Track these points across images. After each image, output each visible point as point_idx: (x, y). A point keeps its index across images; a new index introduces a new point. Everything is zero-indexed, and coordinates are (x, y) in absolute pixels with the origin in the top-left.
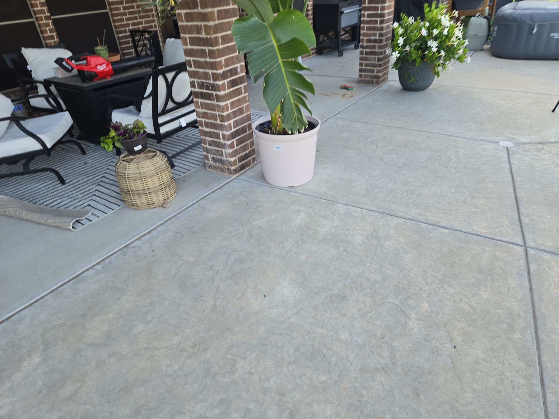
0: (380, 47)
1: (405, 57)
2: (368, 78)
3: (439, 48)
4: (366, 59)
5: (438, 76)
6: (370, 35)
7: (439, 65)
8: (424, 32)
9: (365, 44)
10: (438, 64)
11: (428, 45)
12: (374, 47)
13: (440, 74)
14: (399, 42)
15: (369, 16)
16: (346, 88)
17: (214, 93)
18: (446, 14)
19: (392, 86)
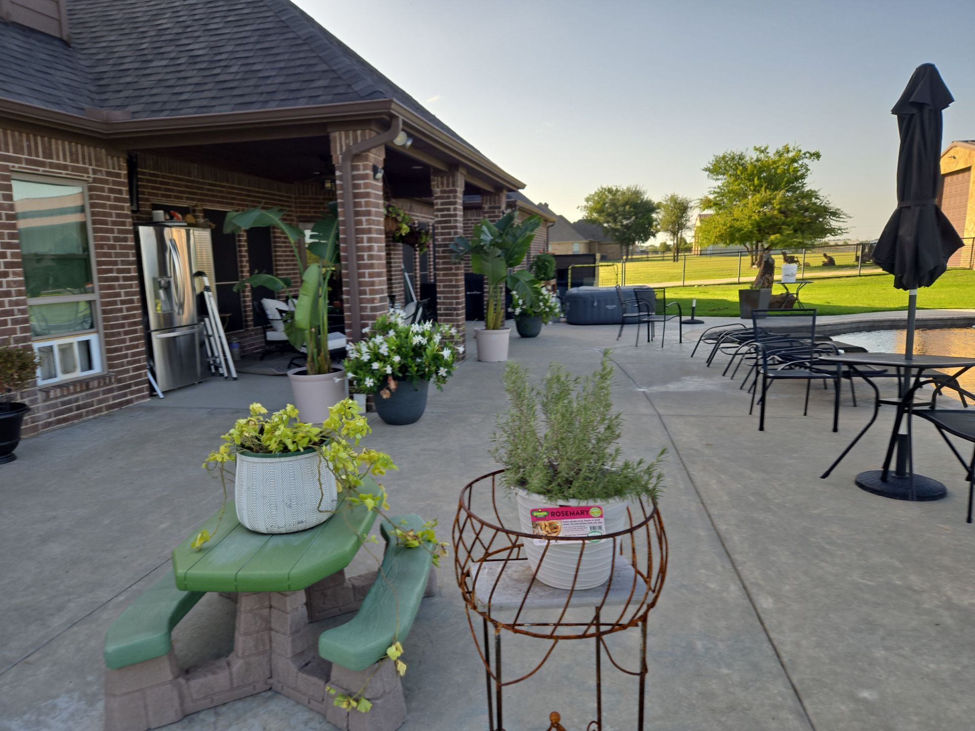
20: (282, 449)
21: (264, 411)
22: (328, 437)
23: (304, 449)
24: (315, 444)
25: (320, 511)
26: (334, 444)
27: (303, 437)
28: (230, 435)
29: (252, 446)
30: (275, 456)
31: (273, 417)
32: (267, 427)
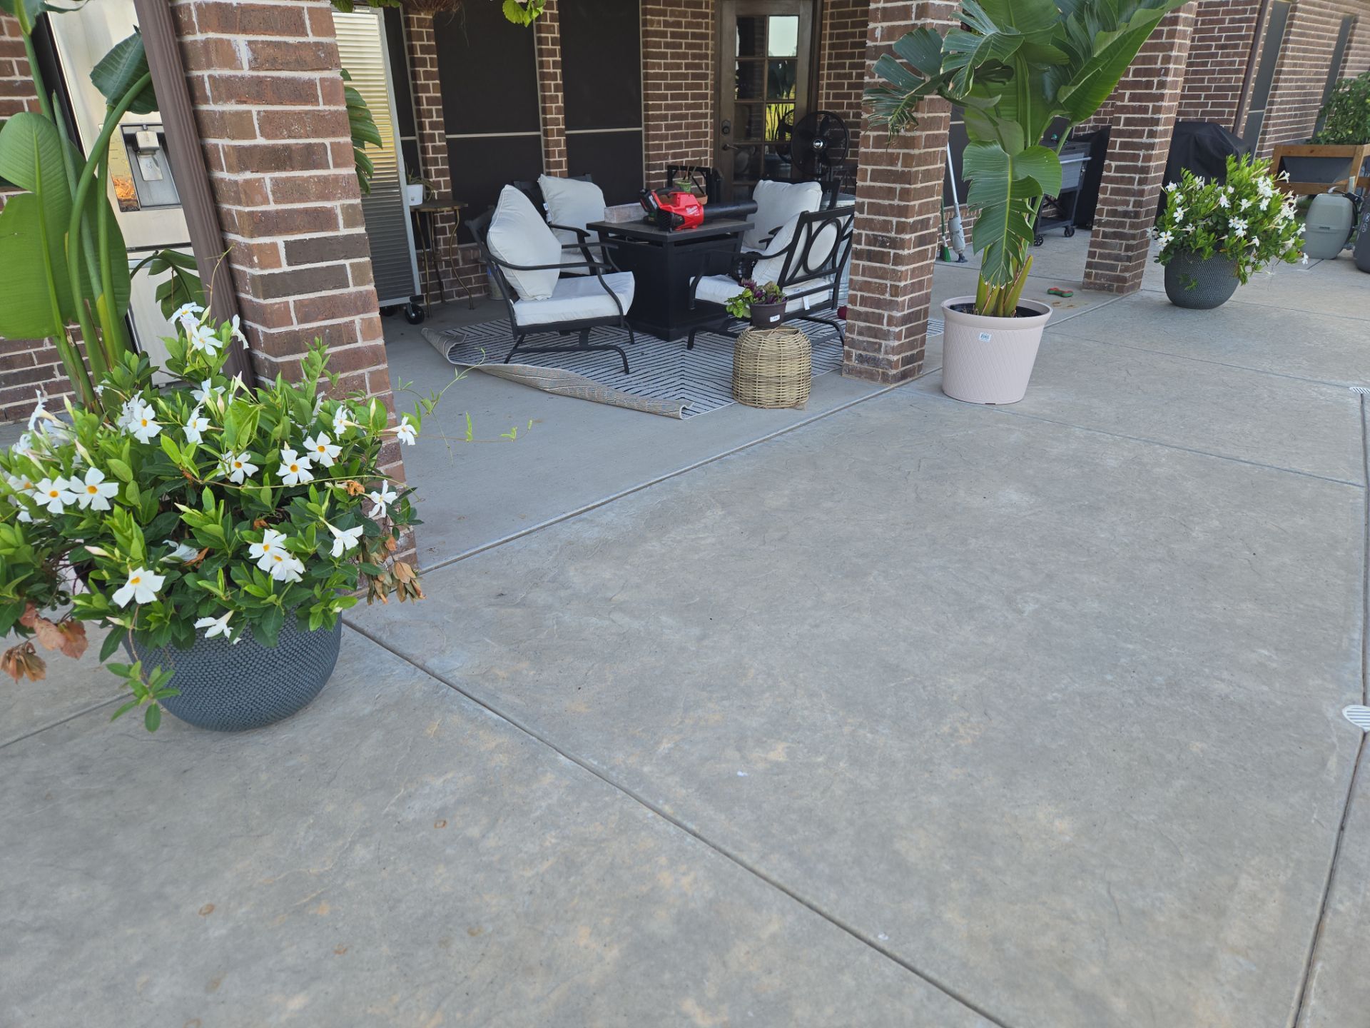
0: (1133, 226)
1: (1182, 243)
2: (1103, 281)
3: (1250, 232)
4: (1102, 245)
5: (1244, 282)
6: (1116, 203)
7: (1247, 263)
8: (1224, 202)
9: (1104, 218)
10: (1245, 260)
11: (1230, 226)
12: (1122, 225)
13: (1248, 278)
14: (1175, 215)
15: (1118, 169)
16: (1061, 294)
17: (892, 252)
18: (1268, 174)
19: (1149, 298)
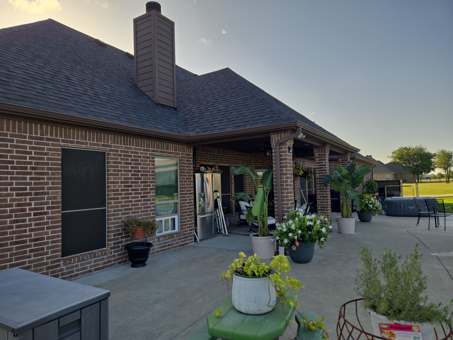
11: (369, 206)
17: (326, 209)
20: (252, 274)
21: (245, 256)
22: (272, 270)
23: (262, 275)
24: (267, 273)
25: (269, 306)
26: (275, 274)
27: (262, 270)
28: (231, 266)
29: (240, 272)
30: (250, 278)
31: (249, 259)
32: (246, 263)
